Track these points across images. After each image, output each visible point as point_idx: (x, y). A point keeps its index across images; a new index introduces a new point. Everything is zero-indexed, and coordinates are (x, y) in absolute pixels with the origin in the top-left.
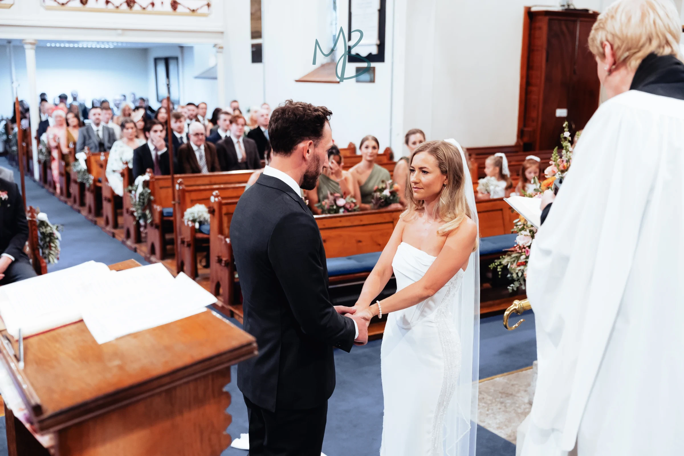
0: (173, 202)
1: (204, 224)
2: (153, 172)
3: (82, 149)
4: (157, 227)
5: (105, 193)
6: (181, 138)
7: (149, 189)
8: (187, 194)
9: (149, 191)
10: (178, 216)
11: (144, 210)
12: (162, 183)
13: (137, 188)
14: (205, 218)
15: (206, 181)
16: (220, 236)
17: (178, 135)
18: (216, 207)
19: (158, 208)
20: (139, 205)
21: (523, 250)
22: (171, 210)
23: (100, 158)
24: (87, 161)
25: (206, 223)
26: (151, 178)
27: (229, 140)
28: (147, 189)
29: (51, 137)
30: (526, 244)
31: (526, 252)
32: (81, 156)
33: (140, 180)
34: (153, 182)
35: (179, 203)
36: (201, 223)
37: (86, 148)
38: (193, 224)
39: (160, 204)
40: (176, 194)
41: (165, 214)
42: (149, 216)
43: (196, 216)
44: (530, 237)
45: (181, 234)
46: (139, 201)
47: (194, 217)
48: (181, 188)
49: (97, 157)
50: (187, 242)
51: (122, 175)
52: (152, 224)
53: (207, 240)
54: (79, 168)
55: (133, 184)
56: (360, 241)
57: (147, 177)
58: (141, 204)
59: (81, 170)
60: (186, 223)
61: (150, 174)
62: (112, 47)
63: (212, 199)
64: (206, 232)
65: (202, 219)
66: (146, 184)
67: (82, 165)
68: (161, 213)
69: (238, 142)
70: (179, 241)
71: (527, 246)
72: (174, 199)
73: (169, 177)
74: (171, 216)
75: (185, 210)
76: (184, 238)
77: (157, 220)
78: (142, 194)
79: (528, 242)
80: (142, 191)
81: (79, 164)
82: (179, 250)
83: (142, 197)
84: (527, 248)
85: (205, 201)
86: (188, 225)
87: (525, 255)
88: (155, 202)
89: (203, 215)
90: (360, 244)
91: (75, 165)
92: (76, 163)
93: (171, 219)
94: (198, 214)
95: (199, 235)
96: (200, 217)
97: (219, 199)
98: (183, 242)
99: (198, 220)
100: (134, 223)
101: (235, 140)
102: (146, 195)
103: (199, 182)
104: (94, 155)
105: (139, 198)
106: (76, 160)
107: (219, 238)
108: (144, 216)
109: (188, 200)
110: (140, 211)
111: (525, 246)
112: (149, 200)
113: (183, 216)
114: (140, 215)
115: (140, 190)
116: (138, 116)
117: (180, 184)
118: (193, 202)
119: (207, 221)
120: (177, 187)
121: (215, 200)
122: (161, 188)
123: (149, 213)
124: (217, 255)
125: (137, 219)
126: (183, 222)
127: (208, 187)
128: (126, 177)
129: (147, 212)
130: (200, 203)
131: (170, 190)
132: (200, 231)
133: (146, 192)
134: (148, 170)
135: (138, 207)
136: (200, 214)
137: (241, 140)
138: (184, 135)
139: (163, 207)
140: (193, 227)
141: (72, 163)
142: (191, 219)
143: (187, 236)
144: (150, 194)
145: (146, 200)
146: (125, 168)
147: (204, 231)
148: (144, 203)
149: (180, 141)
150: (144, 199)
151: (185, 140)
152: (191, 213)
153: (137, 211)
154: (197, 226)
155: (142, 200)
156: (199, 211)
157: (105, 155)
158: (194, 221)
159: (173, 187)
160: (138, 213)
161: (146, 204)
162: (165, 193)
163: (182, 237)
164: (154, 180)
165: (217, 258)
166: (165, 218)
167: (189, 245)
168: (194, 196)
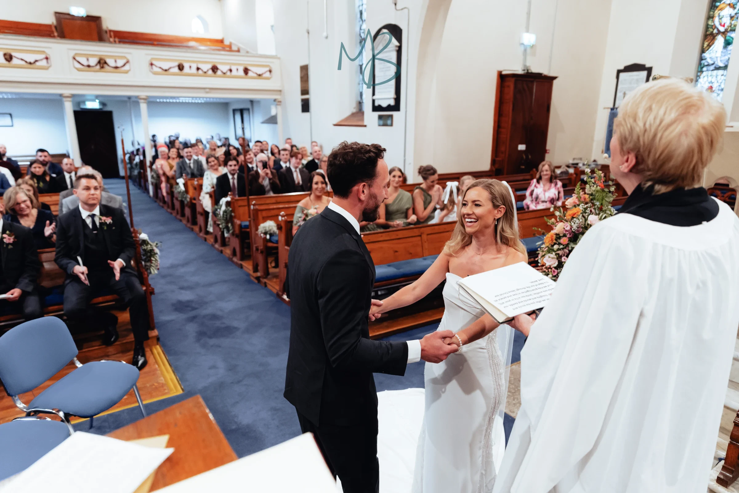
0: (249, 219)
1: (273, 236)
2: (233, 195)
3: (181, 176)
4: (237, 236)
5: (199, 209)
6: (253, 168)
7: (231, 207)
8: (259, 213)
9: (231, 209)
10: (253, 229)
11: (227, 222)
12: (241, 203)
13: (221, 206)
14: (274, 231)
15: (273, 201)
16: (286, 247)
17: (250, 166)
18: (283, 225)
19: (238, 222)
20: (223, 220)
21: (550, 270)
22: (247, 223)
23: (194, 182)
24: (185, 185)
25: (275, 235)
26: (232, 199)
27: (289, 170)
28: (229, 208)
29: (159, 167)
30: (552, 264)
31: (552, 271)
32: (181, 181)
33: (224, 201)
34: (234, 203)
35: (254, 220)
36: (271, 235)
37: (184, 175)
38: (265, 236)
39: (239, 219)
40: (251, 212)
41: (243, 227)
42: (231, 228)
43: (267, 229)
44: (556, 259)
45: (255, 243)
46: (223, 217)
47: (265, 230)
48: (255, 208)
49: (192, 181)
50: (260, 249)
51: (211, 196)
52: (233, 234)
53: (277, 248)
54: (179, 190)
55: (218, 204)
56: (396, 252)
57: (228, 199)
58: (225, 218)
59: (181, 191)
60: (259, 235)
61: (231, 196)
62: (203, 101)
63: (280, 218)
64: (275, 242)
65: (272, 232)
66: (228, 204)
67: (182, 188)
68: (240, 226)
69: (296, 171)
70: (254, 249)
71: (553, 267)
72: (250, 217)
73: (245, 198)
74: (248, 228)
75: (259, 225)
76: (258, 246)
77: (237, 231)
78: (225, 212)
79: (554, 264)
80: (225, 210)
81: (179, 187)
82: (254, 255)
83: (225, 214)
84: (553, 269)
85: (274, 217)
86: (261, 236)
87: (552, 274)
88: (235, 217)
89: (272, 228)
90: (396, 253)
91: (176, 188)
92: (177, 187)
93: (248, 230)
94: (269, 228)
95: (270, 244)
96: (270, 230)
97: (285, 218)
98: (257, 249)
99: (269, 233)
100: (220, 233)
101: (293, 170)
102: (228, 212)
103: (268, 201)
104: (189, 180)
105: (223, 215)
106: (177, 184)
107: (286, 249)
108: (227, 228)
109: (260, 217)
110: (224, 224)
111: (552, 267)
112: (231, 216)
113: (257, 229)
114: (224, 227)
115: (223, 208)
116: (220, 152)
117: (254, 205)
118: (265, 219)
119: (276, 233)
120: (252, 207)
121: (282, 219)
122: (240, 206)
123: (231, 226)
124: (284, 262)
125: (222, 230)
126: (257, 234)
127: (275, 207)
128: (213, 197)
129: (230, 225)
130: (271, 220)
131: (246, 208)
132: (270, 241)
133: (228, 210)
134: (229, 193)
135: (223, 221)
136: (271, 228)
137: (298, 170)
138: (254, 165)
139: (241, 221)
140: (265, 238)
141: (174, 186)
142: (263, 231)
143: (260, 244)
144: (232, 211)
145: (228, 216)
146: (213, 191)
147: (273, 241)
148: (226, 218)
149: (251, 169)
150: (226, 215)
151: (255, 169)
152: (264, 227)
153: (222, 224)
154: (268, 237)
155: (225, 216)
156: (269, 226)
157: (197, 181)
158: (265, 233)
159: (249, 206)
160: (222, 226)
161: (228, 218)
162: (243, 211)
163: (257, 245)
164: (234, 201)
165: (284, 264)
166: (243, 230)
167: (262, 252)
168: (265, 214)
